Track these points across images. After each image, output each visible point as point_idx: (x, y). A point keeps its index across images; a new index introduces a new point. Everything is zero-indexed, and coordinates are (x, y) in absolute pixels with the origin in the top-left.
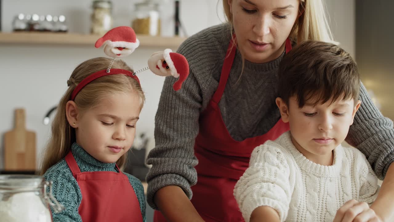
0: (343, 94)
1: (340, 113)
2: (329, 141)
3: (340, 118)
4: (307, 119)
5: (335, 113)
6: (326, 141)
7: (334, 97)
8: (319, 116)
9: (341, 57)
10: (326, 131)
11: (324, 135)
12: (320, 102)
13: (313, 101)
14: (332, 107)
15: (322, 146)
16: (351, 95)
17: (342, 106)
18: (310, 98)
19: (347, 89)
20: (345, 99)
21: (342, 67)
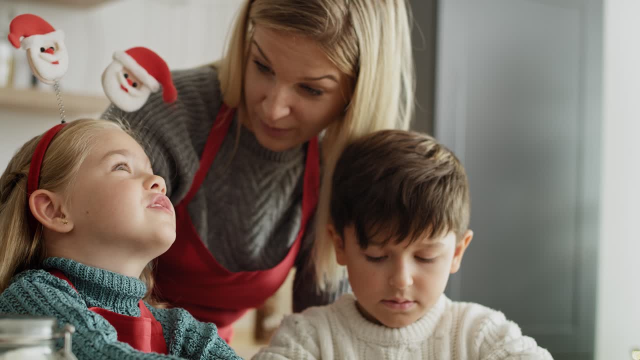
0: (430, 228)
1: (428, 257)
2: (407, 305)
3: (427, 265)
4: (371, 267)
5: (420, 258)
6: (403, 305)
7: (414, 234)
8: (392, 261)
9: (434, 162)
10: (401, 288)
11: (398, 296)
12: (393, 240)
13: (380, 238)
14: (412, 249)
15: (397, 313)
16: (446, 228)
17: (430, 246)
18: (376, 233)
19: (437, 219)
20: (434, 236)
21: (432, 181)
